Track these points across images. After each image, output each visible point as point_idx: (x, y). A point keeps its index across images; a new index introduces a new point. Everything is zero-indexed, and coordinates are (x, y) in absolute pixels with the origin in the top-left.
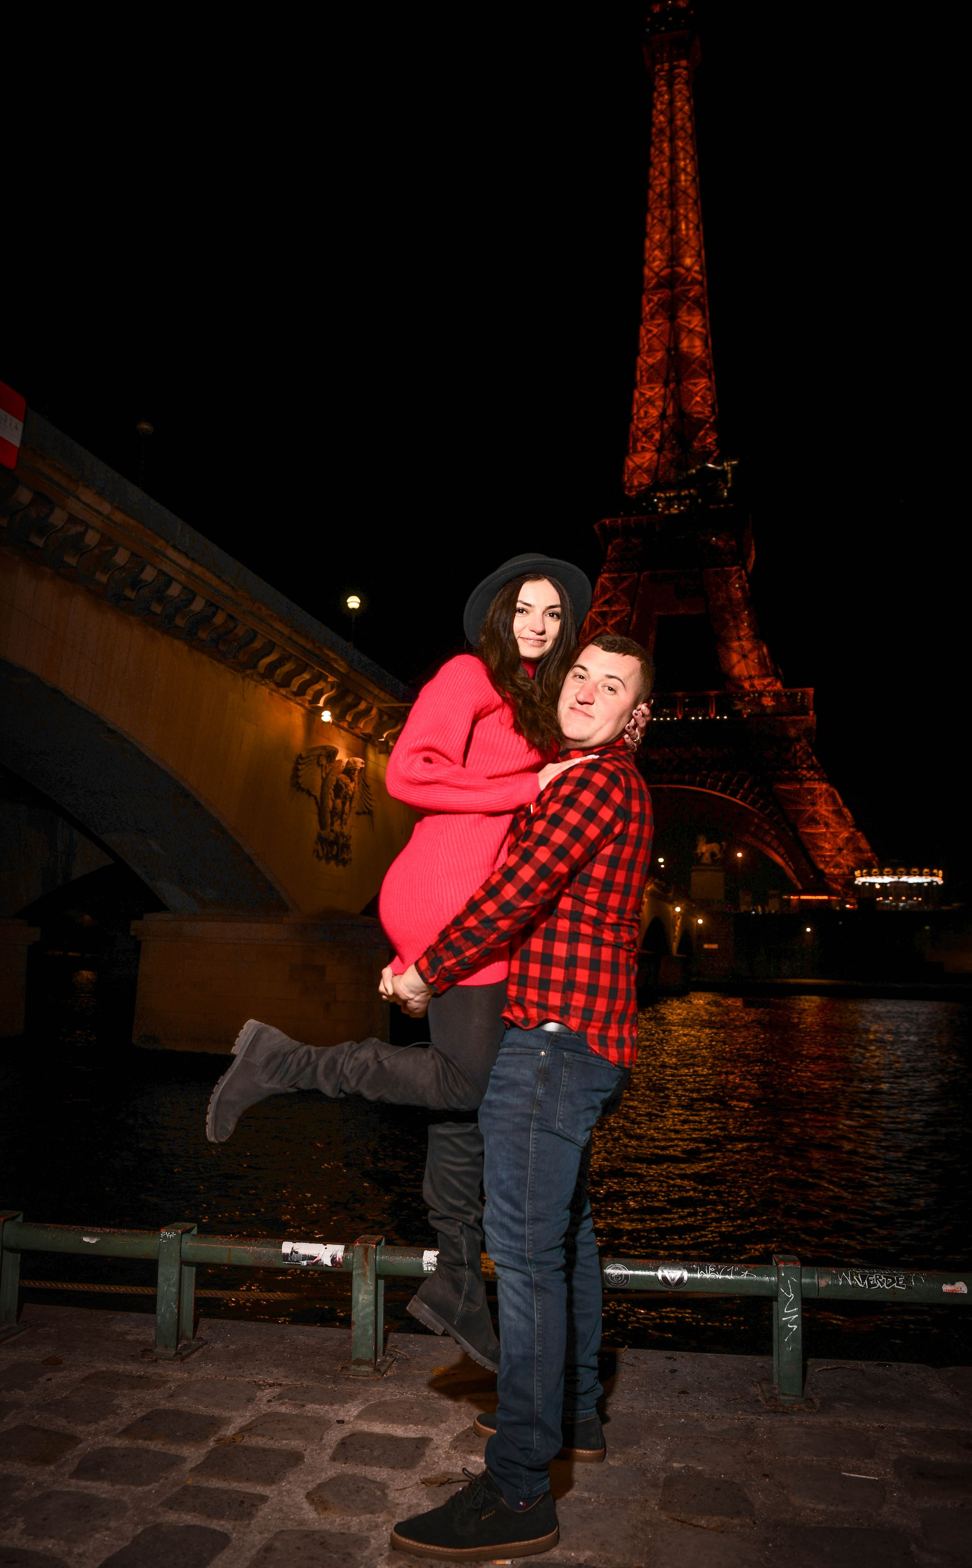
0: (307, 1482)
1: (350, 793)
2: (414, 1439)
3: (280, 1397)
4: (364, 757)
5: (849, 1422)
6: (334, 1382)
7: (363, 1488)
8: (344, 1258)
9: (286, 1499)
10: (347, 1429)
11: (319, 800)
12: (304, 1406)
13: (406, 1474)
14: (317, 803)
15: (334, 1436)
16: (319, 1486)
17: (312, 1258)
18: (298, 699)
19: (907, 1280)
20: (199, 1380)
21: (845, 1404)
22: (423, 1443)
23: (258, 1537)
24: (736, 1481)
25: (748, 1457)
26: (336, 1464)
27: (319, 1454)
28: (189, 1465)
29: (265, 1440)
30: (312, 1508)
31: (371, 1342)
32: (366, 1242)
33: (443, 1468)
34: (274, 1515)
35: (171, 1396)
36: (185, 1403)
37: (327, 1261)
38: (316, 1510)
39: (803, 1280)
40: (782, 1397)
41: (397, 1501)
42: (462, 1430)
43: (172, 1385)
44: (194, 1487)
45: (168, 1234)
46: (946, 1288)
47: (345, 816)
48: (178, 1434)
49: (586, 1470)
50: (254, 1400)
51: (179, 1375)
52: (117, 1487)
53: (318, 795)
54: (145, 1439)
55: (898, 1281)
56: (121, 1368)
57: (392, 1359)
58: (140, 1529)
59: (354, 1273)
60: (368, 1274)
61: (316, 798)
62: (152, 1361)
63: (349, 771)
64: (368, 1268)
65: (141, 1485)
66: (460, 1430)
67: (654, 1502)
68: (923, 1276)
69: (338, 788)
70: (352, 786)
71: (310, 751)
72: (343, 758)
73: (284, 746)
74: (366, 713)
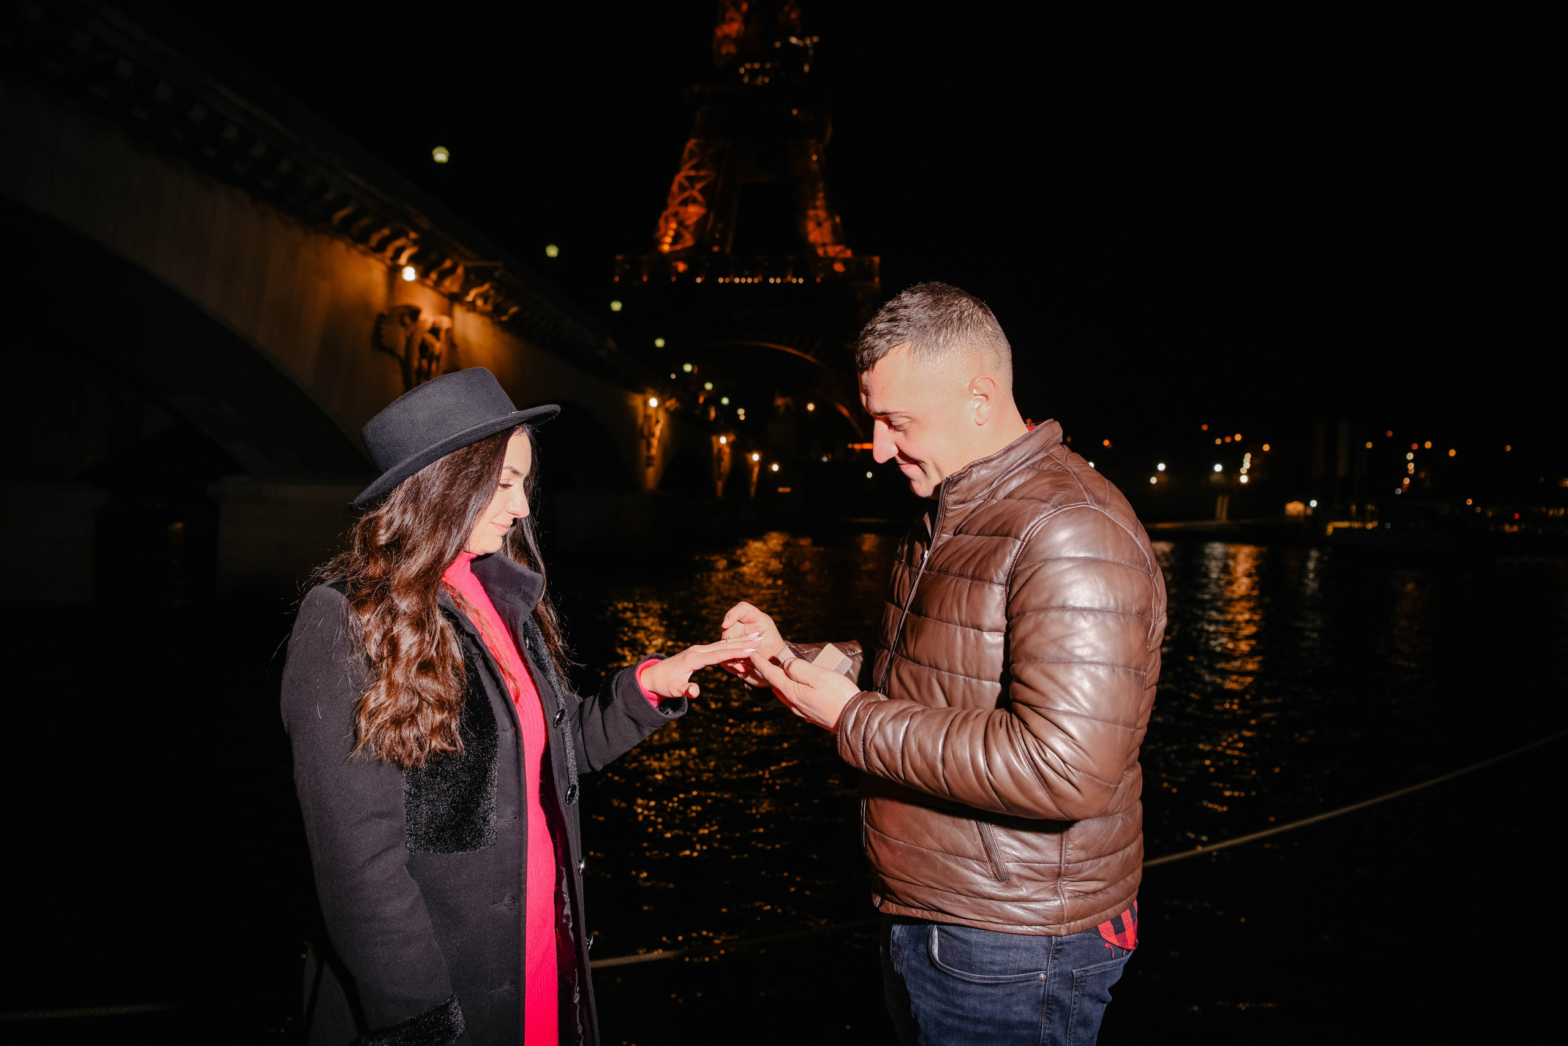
1: (437, 352)
4: (451, 316)
11: (403, 361)
14: (402, 364)
18: (379, 256)
53: (402, 354)
61: (399, 358)
63: (435, 331)
69: (425, 348)
70: (438, 346)
71: (393, 310)
72: (428, 317)
73: (364, 304)
74: (451, 271)
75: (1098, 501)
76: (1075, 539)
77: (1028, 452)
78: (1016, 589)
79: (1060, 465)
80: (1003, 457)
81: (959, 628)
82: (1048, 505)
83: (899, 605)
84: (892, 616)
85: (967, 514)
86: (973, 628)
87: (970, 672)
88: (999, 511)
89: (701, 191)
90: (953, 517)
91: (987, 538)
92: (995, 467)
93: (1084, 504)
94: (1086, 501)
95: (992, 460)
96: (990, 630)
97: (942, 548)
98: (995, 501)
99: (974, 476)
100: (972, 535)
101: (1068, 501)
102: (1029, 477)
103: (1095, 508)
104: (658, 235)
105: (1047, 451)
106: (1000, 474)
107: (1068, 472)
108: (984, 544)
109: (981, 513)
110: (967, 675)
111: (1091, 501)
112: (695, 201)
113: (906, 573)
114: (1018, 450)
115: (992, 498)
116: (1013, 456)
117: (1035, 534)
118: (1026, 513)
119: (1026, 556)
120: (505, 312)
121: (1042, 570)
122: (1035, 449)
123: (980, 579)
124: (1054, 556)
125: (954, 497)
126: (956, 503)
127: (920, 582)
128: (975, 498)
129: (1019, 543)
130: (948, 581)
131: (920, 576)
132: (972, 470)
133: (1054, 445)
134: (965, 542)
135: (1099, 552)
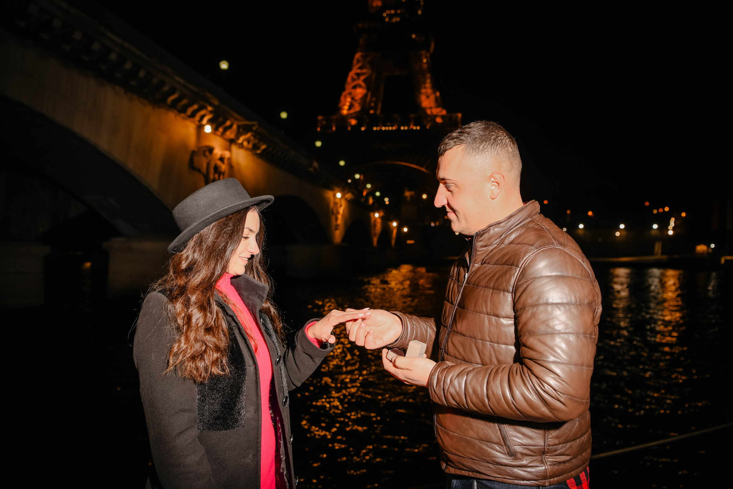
1: (223, 170)
4: (230, 150)
11: (205, 175)
18: (192, 119)
61: (203, 173)
63: (222, 159)
69: (216, 168)
70: (224, 167)
71: (199, 148)
72: (218, 152)
73: (184, 146)
74: (230, 127)
75: (561, 244)
76: (550, 266)
77: (521, 218)
78: (518, 295)
79: (539, 225)
80: (507, 221)
81: (486, 316)
82: (533, 248)
83: (452, 303)
84: (448, 309)
85: (488, 253)
86: (494, 315)
87: (493, 340)
88: (506, 251)
89: (365, 81)
90: (480, 255)
91: (500, 267)
92: (502, 227)
93: (553, 246)
94: (554, 244)
95: (501, 223)
96: (504, 317)
97: (475, 272)
98: (503, 246)
99: (491, 232)
100: (491, 264)
101: (544, 245)
102: (522, 231)
103: (559, 248)
104: (340, 105)
105: (531, 218)
106: (506, 230)
107: (543, 228)
108: (498, 270)
109: (496, 253)
110: (491, 342)
111: (557, 244)
112: (360, 86)
113: (456, 286)
114: (516, 217)
115: (502, 244)
116: (513, 220)
117: (526, 264)
118: (521, 252)
119: (523, 276)
120: (258, 148)
121: (533, 284)
122: (525, 216)
123: (498, 289)
124: (539, 275)
125: (480, 244)
126: (482, 247)
127: (463, 291)
128: (492, 244)
129: (519, 269)
130: (479, 290)
131: (463, 287)
132: (490, 228)
133: (536, 214)
134: (487, 268)
135: (564, 272)
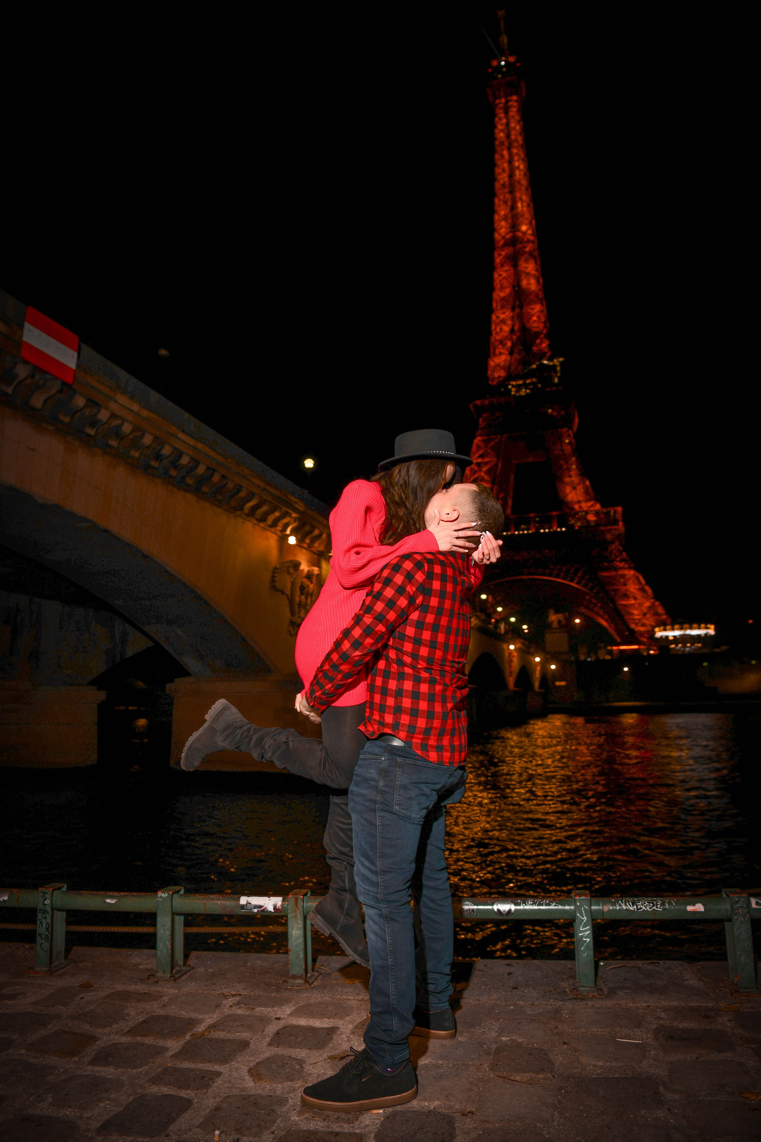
0: (250, 1061)
1: (311, 591)
2: (327, 1028)
3: (238, 1003)
4: (319, 566)
5: (626, 1003)
6: (277, 992)
7: (287, 1064)
8: (282, 905)
9: (234, 1074)
10: (282, 1023)
11: (290, 597)
12: (254, 1009)
13: (318, 1053)
14: (288, 599)
15: (272, 1029)
16: (258, 1063)
17: (261, 907)
18: (273, 530)
19: (663, 904)
20: (185, 994)
21: (625, 991)
22: (332, 1031)
23: (212, 1101)
24: (544, 1048)
25: (555, 1031)
26: (272, 1048)
27: (260, 1041)
28: (170, 1053)
29: (224, 1033)
30: (251, 1079)
31: (302, 963)
32: (296, 894)
33: (344, 1048)
34: (225, 1085)
35: (164, 1006)
36: (173, 1011)
37: (271, 909)
38: (253, 1080)
39: (593, 907)
40: (582, 989)
41: (310, 1072)
42: (360, 1020)
43: (166, 999)
44: (172, 1068)
45: (162, 895)
46: (690, 908)
47: (308, 607)
48: (165, 1032)
49: (442, 1045)
50: (220, 1006)
51: (171, 991)
52: (119, 1070)
53: (289, 593)
54: (142, 1036)
55: (657, 905)
56: (132, 988)
57: (318, 974)
58: (131, 1099)
59: (289, 916)
60: (298, 916)
61: (287, 595)
62: (154, 983)
63: (309, 576)
64: (298, 912)
65: (136, 1067)
66: (358, 1020)
67: (486, 1065)
68: (674, 901)
69: (302, 588)
71: (283, 564)
72: (304, 567)
73: (264, 561)
89: (489, 472)
